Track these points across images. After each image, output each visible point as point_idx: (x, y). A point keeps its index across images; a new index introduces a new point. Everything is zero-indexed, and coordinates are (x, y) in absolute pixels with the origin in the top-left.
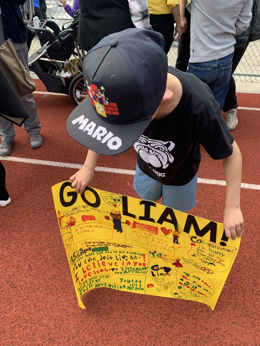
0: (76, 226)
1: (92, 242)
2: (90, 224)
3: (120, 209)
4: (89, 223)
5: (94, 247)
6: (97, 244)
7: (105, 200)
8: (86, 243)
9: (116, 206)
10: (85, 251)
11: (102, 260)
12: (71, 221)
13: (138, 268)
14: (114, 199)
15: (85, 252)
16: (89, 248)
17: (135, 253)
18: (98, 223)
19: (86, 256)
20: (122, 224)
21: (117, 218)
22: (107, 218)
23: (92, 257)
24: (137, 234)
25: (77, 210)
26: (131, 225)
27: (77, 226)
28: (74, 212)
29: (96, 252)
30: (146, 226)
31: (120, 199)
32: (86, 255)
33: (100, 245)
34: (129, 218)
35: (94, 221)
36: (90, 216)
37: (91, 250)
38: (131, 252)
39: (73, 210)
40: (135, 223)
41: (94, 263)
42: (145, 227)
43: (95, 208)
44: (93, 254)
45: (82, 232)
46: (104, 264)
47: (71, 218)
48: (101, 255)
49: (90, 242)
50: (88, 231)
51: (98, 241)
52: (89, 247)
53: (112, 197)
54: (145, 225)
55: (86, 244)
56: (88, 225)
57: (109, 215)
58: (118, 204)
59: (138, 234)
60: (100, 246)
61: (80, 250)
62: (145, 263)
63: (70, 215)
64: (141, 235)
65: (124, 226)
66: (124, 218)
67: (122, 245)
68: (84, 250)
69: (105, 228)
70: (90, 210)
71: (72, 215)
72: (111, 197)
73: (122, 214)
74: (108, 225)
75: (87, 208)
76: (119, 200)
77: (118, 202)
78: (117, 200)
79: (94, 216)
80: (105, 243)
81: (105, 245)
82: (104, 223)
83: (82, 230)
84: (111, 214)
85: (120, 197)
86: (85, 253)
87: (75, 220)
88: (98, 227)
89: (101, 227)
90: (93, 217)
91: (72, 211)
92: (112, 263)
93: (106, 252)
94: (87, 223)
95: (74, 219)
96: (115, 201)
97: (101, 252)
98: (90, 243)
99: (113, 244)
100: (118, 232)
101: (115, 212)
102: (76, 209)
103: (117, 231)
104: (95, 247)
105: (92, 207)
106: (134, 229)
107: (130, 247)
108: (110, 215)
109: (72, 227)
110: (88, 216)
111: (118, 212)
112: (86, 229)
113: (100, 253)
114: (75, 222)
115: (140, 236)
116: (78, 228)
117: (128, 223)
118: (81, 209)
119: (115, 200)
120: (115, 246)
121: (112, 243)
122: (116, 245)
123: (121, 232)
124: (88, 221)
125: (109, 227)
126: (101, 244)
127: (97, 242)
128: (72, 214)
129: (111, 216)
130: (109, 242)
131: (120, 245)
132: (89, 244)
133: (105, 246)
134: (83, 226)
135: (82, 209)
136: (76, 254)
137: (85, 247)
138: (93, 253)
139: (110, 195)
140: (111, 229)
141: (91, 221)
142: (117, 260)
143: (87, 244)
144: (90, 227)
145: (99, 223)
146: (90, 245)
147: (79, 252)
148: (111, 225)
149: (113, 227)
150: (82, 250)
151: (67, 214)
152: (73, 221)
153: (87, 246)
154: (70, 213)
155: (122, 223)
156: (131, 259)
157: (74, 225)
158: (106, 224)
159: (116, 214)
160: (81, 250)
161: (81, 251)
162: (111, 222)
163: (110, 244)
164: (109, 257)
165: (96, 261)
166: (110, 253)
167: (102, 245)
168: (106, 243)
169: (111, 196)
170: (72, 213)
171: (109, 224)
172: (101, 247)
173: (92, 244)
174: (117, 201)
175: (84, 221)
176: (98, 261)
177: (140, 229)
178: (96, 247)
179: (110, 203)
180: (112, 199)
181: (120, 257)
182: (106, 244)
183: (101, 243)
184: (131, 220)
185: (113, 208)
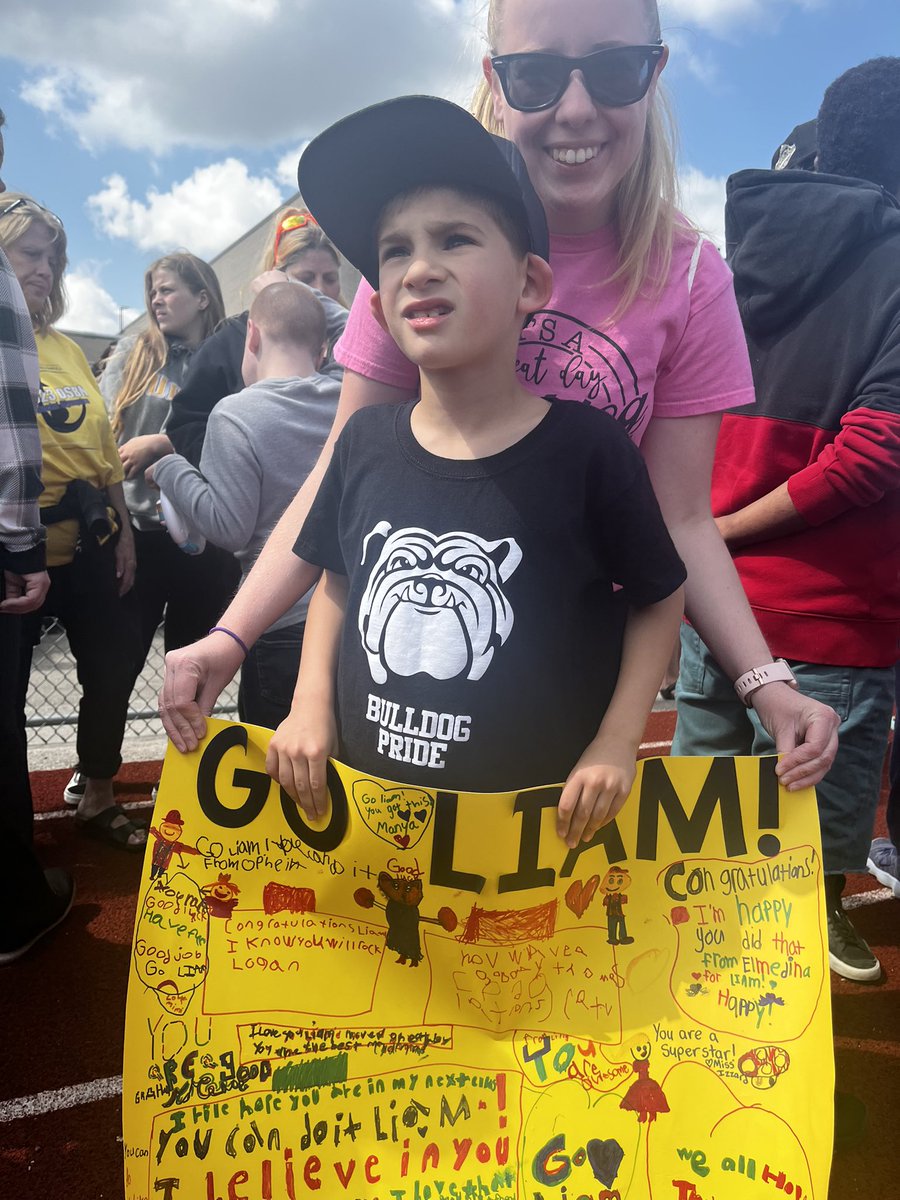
0: (233, 924)
1: (280, 1030)
2: (290, 932)
3: (421, 854)
4: (286, 925)
5: (282, 1063)
6: (298, 1043)
7: (365, 814)
8: (257, 1030)
9: (404, 842)
10: (240, 1077)
11: (308, 1145)
12: (220, 890)
13: (475, 1183)
14: (404, 809)
15: (243, 1080)
16: (266, 1063)
17: (463, 1079)
18: (324, 923)
19: (244, 1108)
20: (422, 925)
21: (404, 896)
22: (364, 898)
23: (265, 1121)
24: (479, 967)
25: (254, 856)
26: (460, 930)
27: (240, 927)
28: (240, 857)
29: (289, 1093)
30: (523, 915)
31: (429, 809)
32: (242, 1102)
33: (315, 1049)
34: (456, 895)
35: (307, 916)
36: (299, 890)
37: (270, 1079)
38: (444, 1072)
39: (239, 848)
40: (477, 914)
41: (267, 1165)
42: (517, 925)
43: (321, 854)
44: (278, 1101)
45: (250, 964)
46: (313, 1176)
47: (224, 879)
48: (307, 1115)
49: (271, 1028)
50: (274, 966)
51: (306, 1023)
52: (264, 1055)
53: (395, 801)
54: (518, 912)
55: (252, 1035)
56: (281, 932)
57: (372, 885)
58: (414, 835)
59: (486, 967)
60: (311, 1057)
61: (223, 1058)
62: (507, 1140)
63: (223, 865)
64: (496, 969)
65: (430, 934)
66: (434, 899)
67: (411, 1038)
68: (242, 1068)
69: (351, 945)
70: (302, 860)
71: (230, 871)
72: (391, 804)
73: (425, 879)
74: (363, 931)
75: (294, 854)
76: (421, 816)
77: (418, 822)
78: (416, 814)
79: (311, 892)
80: (338, 1035)
81: (334, 1047)
82: (347, 922)
83: (254, 953)
84: (384, 879)
85: (427, 799)
86: (239, 1086)
87: (235, 897)
88: (320, 944)
89: (333, 944)
90: (307, 897)
91: (234, 851)
92: (352, 1164)
93: (335, 1093)
94: (277, 925)
95: (235, 890)
96: (405, 822)
97: (309, 1093)
98: (273, 1033)
99: (371, 1035)
100: (402, 961)
101: (401, 870)
102: (250, 847)
103: (398, 956)
104: (291, 1063)
105: (312, 850)
106: (470, 949)
107: (446, 1041)
108: (379, 885)
109: (217, 922)
110: (286, 890)
111: (412, 872)
112: (271, 953)
113: (306, 1101)
114: (234, 902)
115: (493, 978)
116: (240, 937)
117: (446, 918)
118: (268, 854)
119: (405, 815)
120: (379, 1049)
121: (369, 1032)
122: (386, 1039)
123: (416, 959)
124: (284, 915)
125: (369, 940)
126: (318, 1041)
127: (300, 1033)
128: (231, 864)
129: (381, 889)
130: (354, 1023)
131: (401, 1036)
132: (268, 1041)
133: (336, 1052)
134: (262, 935)
135: (275, 854)
136: (199, 1070)
137: (247, 1056)
138: (275, 1095)
139: (389, 795)
140: (373, 949)
141: (298, 916)
142: (381, 1136)
143: (258, 1039)
144: (288, 945)
145: (327, 923)
146: (269, 1048)
147: (214, 1066)
148: (377, 930)
149: (381, 941)
150: (230, 1066)
151: (213, 855)
152: (228, 898)
153: (259, 1048)
154: (226, 856)
155: (425, 919)
156: (442, 1124)
157: (228, 915)
158: (355, 925)
159: (404, 879)
160: (228, 1059)
161: (224, 1069)
162: (378, 916)
163: (360, 1040)
164: (344, 1124)
165: (282, 1152)
166: (350, 1094)
167: (323, 1048)
168: (343, 1032)
169: (394, 797)
170: (234, 859)
171: (371, 928)
172: (314, 1061)
173: (277, 1043)
174: (412, 818)
175: (271, 914)
176: (288, 1154)
177: (494, 940)
178: (296, 1060)
179: (382, 831)
180: (395, 813)
181: (394, 1118)
182: (344, 1039)
183: (321, 1033)
184: (463, 903)
185: (393, 851)
